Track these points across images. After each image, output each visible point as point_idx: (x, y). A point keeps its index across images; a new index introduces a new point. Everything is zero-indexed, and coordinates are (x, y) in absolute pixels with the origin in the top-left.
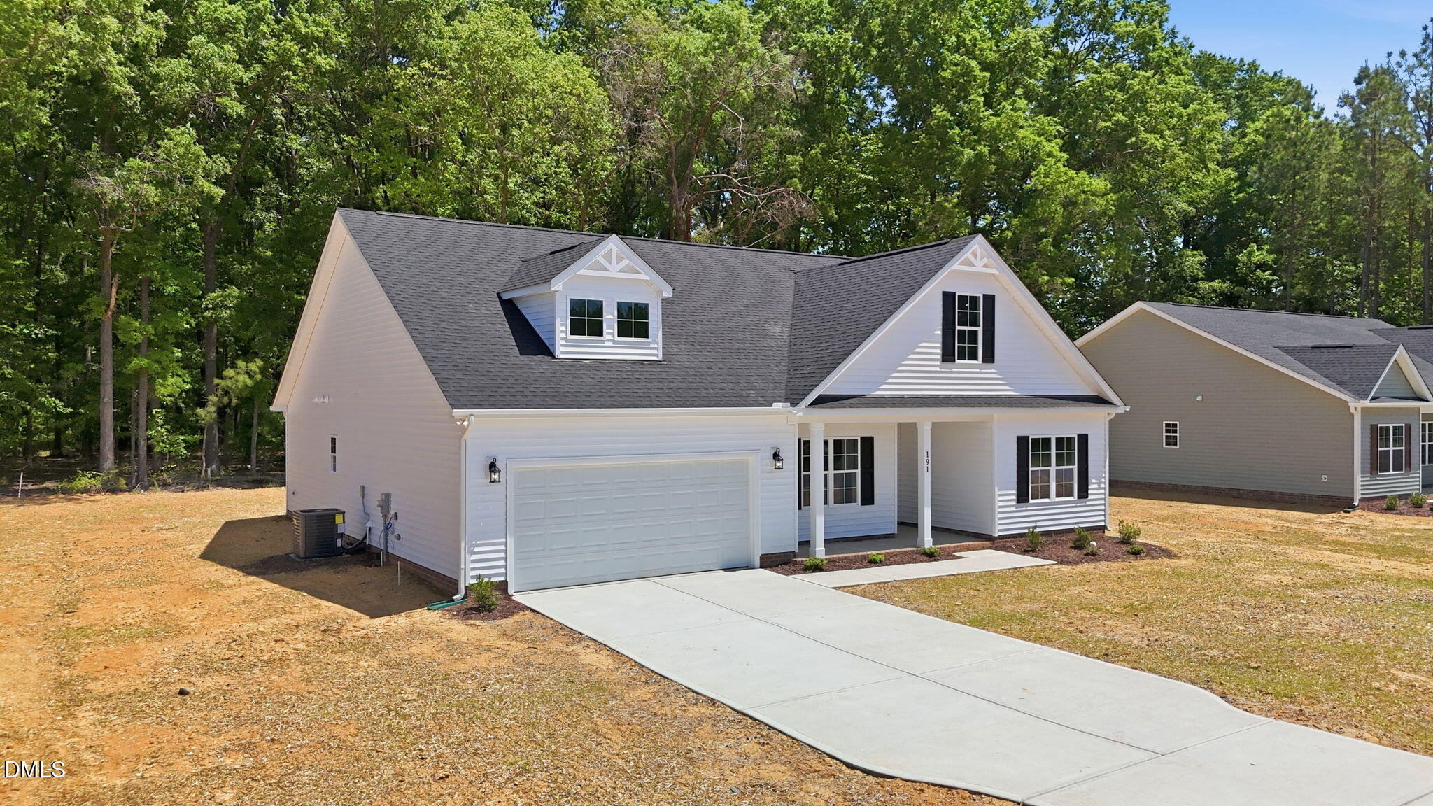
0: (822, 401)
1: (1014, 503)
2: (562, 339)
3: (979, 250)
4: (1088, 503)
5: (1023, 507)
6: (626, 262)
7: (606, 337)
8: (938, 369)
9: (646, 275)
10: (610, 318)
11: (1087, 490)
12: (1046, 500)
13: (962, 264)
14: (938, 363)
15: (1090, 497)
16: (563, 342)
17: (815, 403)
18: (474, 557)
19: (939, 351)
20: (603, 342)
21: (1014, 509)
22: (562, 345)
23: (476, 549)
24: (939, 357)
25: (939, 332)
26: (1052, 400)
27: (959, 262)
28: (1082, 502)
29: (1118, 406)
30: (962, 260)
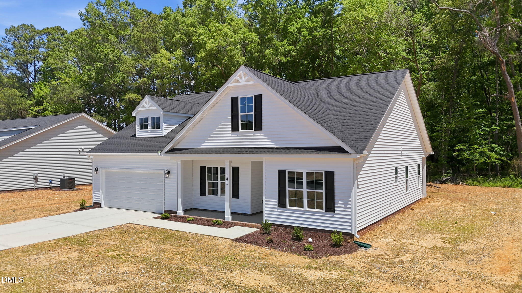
0: (173, 150)
1: (277, 207)
2: (138, 131)
3: (242, 73)
4: (335, 216)
5: (282, 210)
6: (150, 104)
7: (149, 129)
8: (230, 135)
9: (155, 107)
10: (150, 122)
11: (334, 207)
12: (301, 209)
13: (234, 82)
14: (230, 132)
15: (336, 212)
16: (138, 132)
17: (169, 152)
18: (95, 195)
19: (230, 126)
20: (148, 131)
21: (276, 210)
22: (138, 133)
23: (95, 193)
24: (230, 129)
25: (230, 117)
26: (299, 150)
27: (232, 82)
28: (329, 214)
29: (350, 154)
30: (233, 80)
